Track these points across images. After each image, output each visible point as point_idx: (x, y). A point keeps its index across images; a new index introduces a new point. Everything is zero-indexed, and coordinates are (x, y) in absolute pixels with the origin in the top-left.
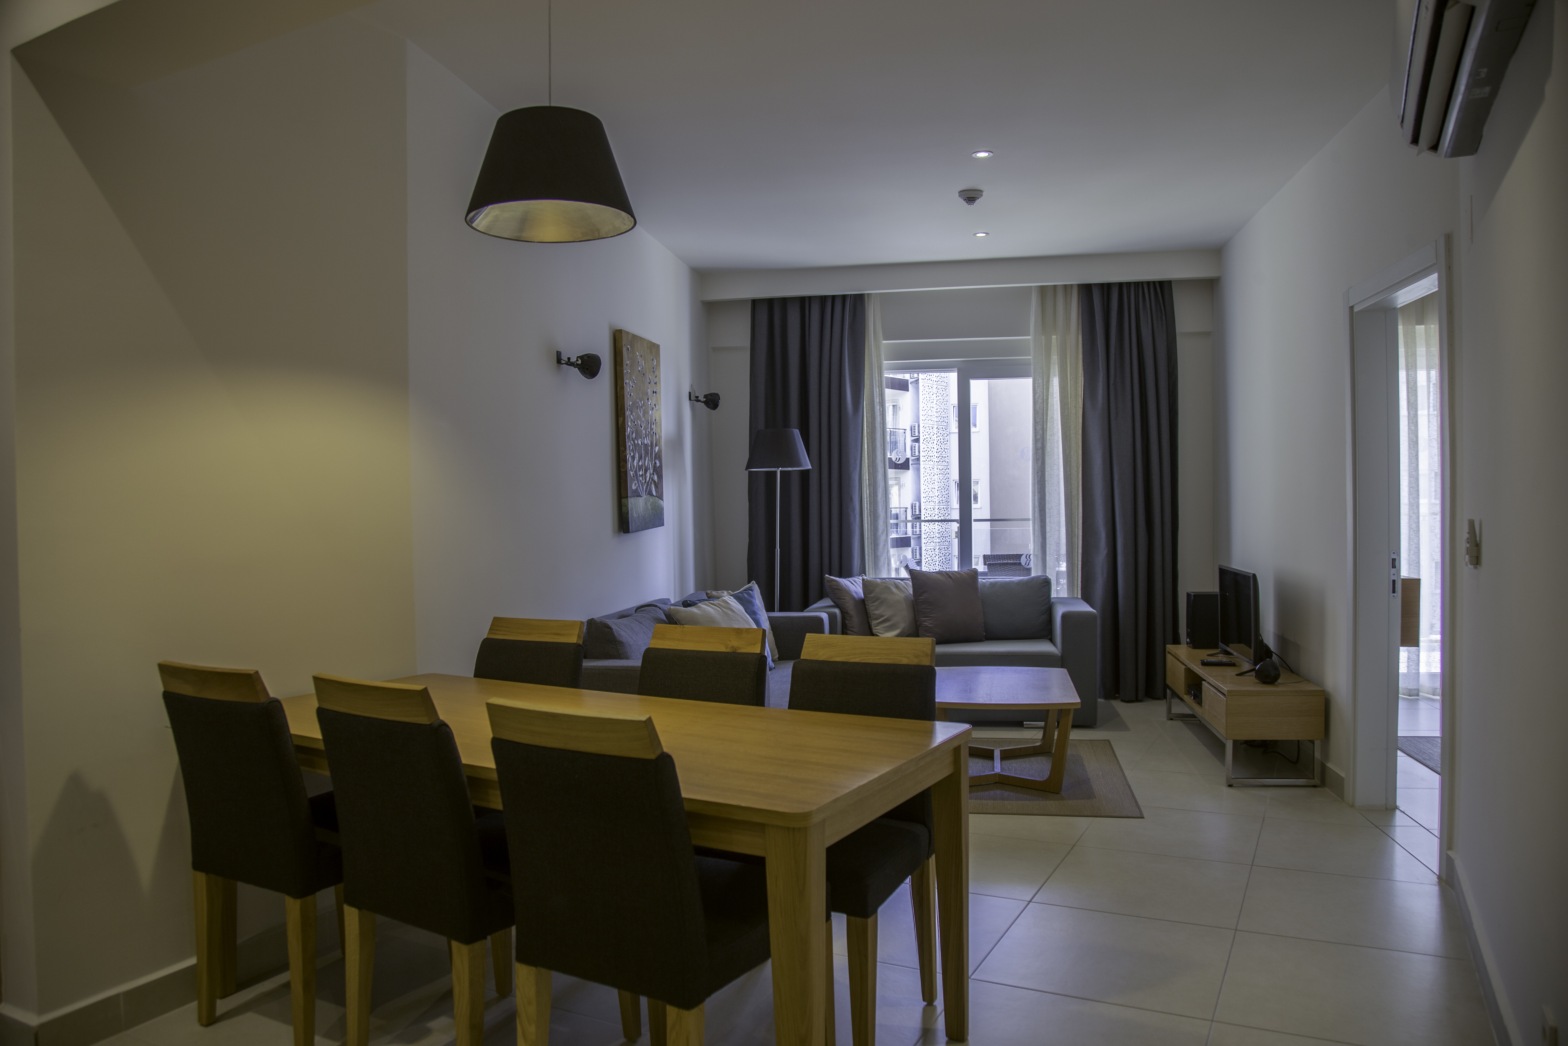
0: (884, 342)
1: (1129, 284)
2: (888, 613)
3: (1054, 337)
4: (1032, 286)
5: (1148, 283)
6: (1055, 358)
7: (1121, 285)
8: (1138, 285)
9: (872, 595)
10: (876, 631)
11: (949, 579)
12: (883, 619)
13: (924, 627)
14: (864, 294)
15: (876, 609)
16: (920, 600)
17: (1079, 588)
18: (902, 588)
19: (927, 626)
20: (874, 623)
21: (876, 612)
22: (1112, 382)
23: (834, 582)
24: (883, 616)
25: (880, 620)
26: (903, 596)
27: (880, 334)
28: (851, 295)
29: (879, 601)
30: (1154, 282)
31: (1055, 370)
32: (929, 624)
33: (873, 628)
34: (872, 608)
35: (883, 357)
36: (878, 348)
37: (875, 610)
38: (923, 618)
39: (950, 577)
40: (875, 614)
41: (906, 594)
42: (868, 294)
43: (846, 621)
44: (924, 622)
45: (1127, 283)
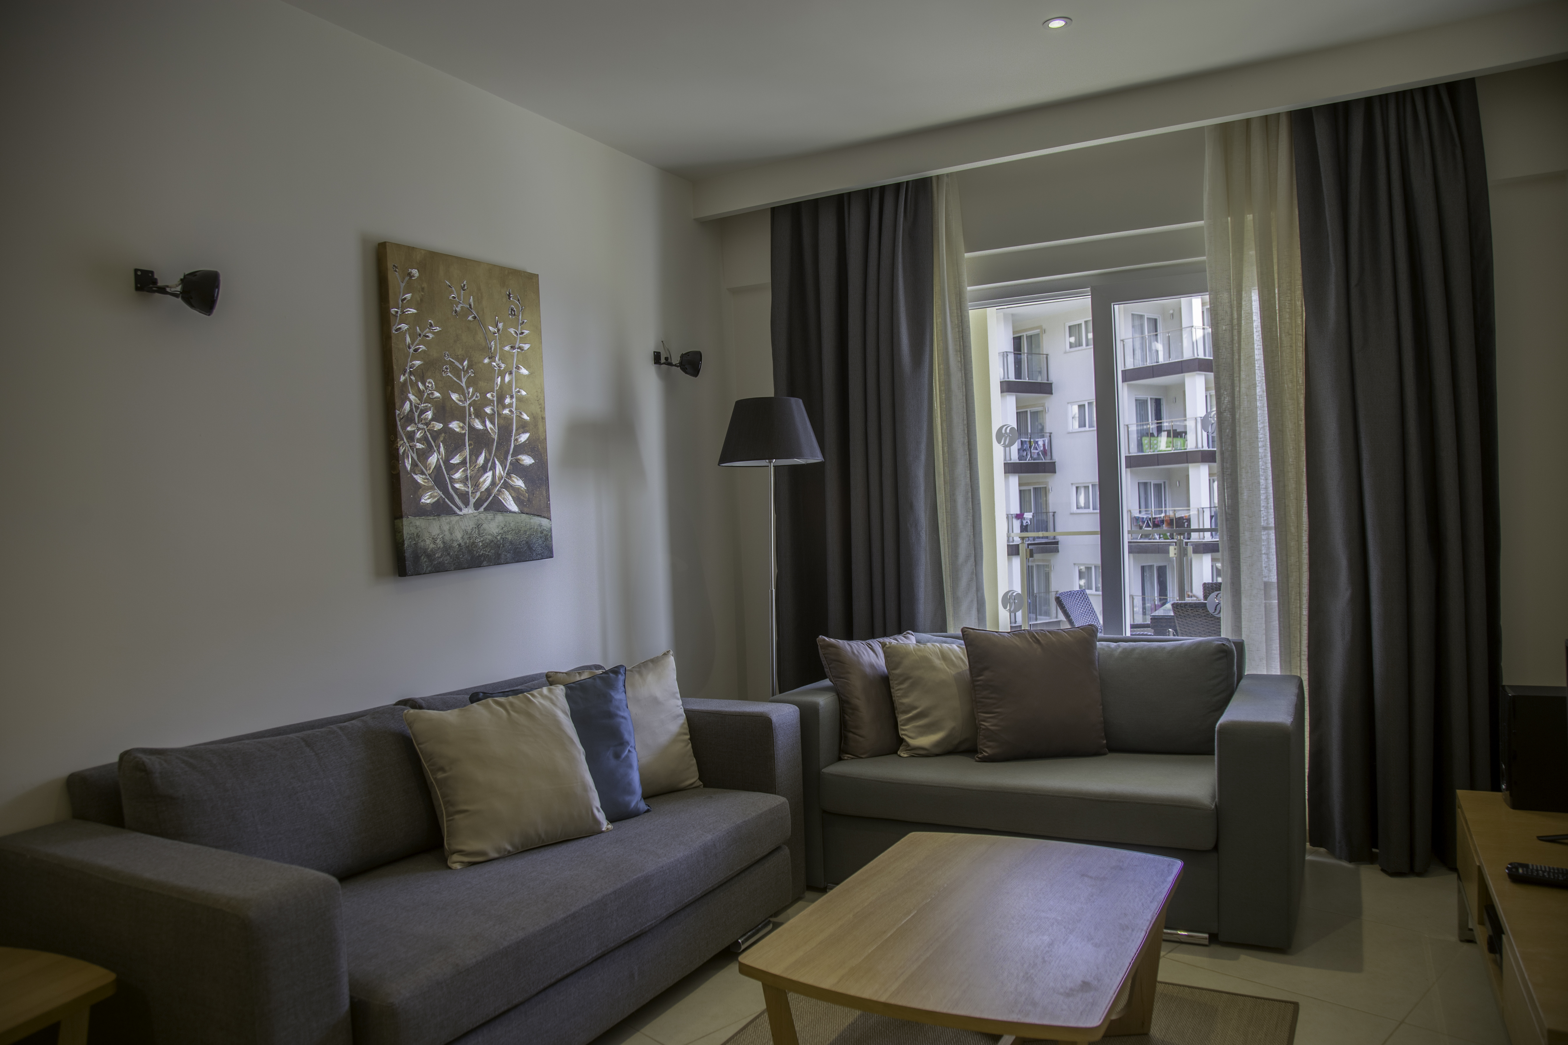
0: (967, 255)
1: (1384, 99)
2: (923, 704)
3: (1250, 217)
4: (1203, 128)
5: (1424, 91)
6: (1251, 254)
7: (1368, 102)
8: (1402, 97)
9: (897, 671)
10: (903, 732)
11: (1035, 646)
12: (915, 712)
13: (983, 729)
14: (931, 178)
15: (905, 696)
16: (978, 683)
17: (1305, 658)
18: (954, 658)
19: (987, 729)
20: (901, 718)
21: (906, 700)
22: (1354, 281)
23: (831, 649)
24: (915, 708)
25: (911, 715)
26: (953, 673)
27: (961, 244)
28: (907, 182)
29: (911, 681)
30: (1436, 88)
31: (1251, 274)
32: (992, 725)
33: (900, 727)
34: (899, 693)
35: (965, 277)
36: (955, 263)
37: (904, 698)
38: (982, 714)
39: (1038, 641)
40: (902, 704)
41: (961, 670)
42: (938, 177)
43: (846, 716)
44: (984, 721)
45: (1380, 96)
